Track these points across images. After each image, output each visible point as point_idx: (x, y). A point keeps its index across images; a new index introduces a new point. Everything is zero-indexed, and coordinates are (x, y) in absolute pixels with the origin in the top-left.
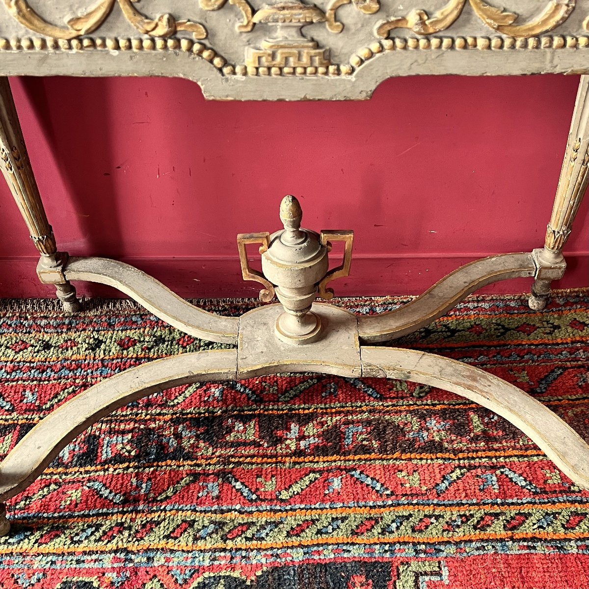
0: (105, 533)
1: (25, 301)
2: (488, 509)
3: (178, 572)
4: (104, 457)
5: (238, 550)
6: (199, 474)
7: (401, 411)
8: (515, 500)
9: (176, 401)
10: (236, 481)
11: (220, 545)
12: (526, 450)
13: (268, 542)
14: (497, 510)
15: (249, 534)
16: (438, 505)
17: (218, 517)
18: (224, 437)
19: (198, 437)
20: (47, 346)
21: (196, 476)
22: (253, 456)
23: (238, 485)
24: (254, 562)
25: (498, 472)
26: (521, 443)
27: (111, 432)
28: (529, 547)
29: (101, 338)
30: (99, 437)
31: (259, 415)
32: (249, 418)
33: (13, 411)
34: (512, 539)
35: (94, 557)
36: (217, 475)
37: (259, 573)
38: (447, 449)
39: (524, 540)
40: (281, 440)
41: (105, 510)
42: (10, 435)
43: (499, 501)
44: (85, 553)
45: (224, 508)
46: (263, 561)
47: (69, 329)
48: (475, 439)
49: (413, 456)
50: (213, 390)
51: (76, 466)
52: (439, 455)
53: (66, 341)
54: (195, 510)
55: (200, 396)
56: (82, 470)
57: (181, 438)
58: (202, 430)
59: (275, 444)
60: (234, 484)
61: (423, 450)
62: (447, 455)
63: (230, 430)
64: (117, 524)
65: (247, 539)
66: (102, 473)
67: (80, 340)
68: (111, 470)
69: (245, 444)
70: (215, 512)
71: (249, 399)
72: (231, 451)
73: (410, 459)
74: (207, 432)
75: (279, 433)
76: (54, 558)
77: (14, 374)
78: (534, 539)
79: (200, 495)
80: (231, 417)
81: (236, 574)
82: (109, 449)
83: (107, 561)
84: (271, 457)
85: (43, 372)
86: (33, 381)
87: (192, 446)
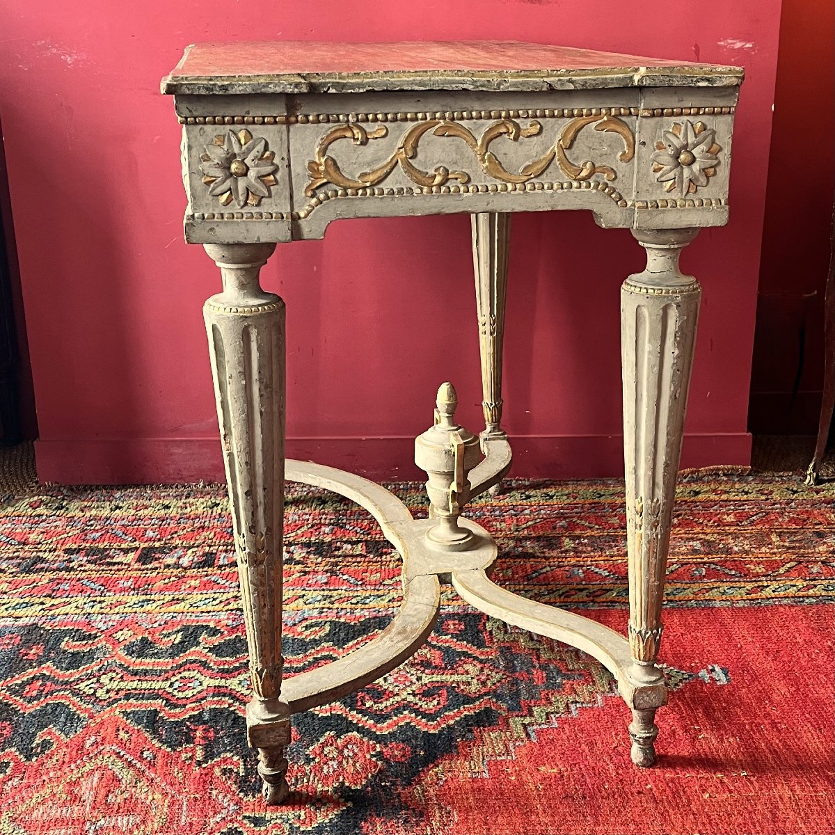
0: (221, 602)
1: (145, 486)
2: (572, 587)
3: (289, 620)
4: (221, 563)
5: (342, 609)
6: (309, 572)
7: (498, 538)
8: (598, 582)
9: (288, 536)
10: (343, 575)
11: (328, 605)
12: (612, 557)
13: (372, 605)
14: (582, 587)
15: (354, 601)
16: (527, 584)
17: (326, 593)
18: (332, 552)
19: (308, 553)
20: (167, 507)
21: (306, 573)
22: (360, 562)
23: (345, 577)
24: (358, 615)
25: (584, 568)
26: (607, 553)
27: (226, 551)
28: (607, 606)
29: (218, 502)
30: (216, 554)
31: (366, 541)
32: (357, 542)
33: (135, 541)
34: (592, 601)
35: (211, 614)
36: (327, 571)
37: (362, 619)
38: (538, 557)
39: (603, 602)
40: (386, 554)
41: (222, 590)
42: (133, 554)
43: (584, 583)
44: (202, 612)
45: (332, 588)
46: (367, 614)
47: (187, 498)
48: (567, 551)
49: (507, 560)
50: (323, 528)
51: (194, 568)
52: (531, 560)
53: (185, 503)
54: (304, 589)
55: (312, 532)
56: (200, 570)
57: (293, 553)
58: (312, 549)
59: (381, 555)
60: (341, 576)
61: (518, 557)
62: (539, 560)
63: (339, 549)
64: (233, 597)
65: (352, 603)
66: (219, 571)
67: (198, 503)
68: (228, 570)
69: (352, 556)
70: (324, 590)
71: (357, 533)
72: (340, 559)
73: (505, 562)
74: (316, 549)
75: (384, 550)
76: (175, 615)
77: (135, 522)
78: (612, 602)
79: (310, 582)
80: (341, 541)
81: (342, 620)
82: (226, 560)
83: (223, 615)
84: (376, 562)
85: (163, 521)
86: (153, 525)
87: (304, 557)
